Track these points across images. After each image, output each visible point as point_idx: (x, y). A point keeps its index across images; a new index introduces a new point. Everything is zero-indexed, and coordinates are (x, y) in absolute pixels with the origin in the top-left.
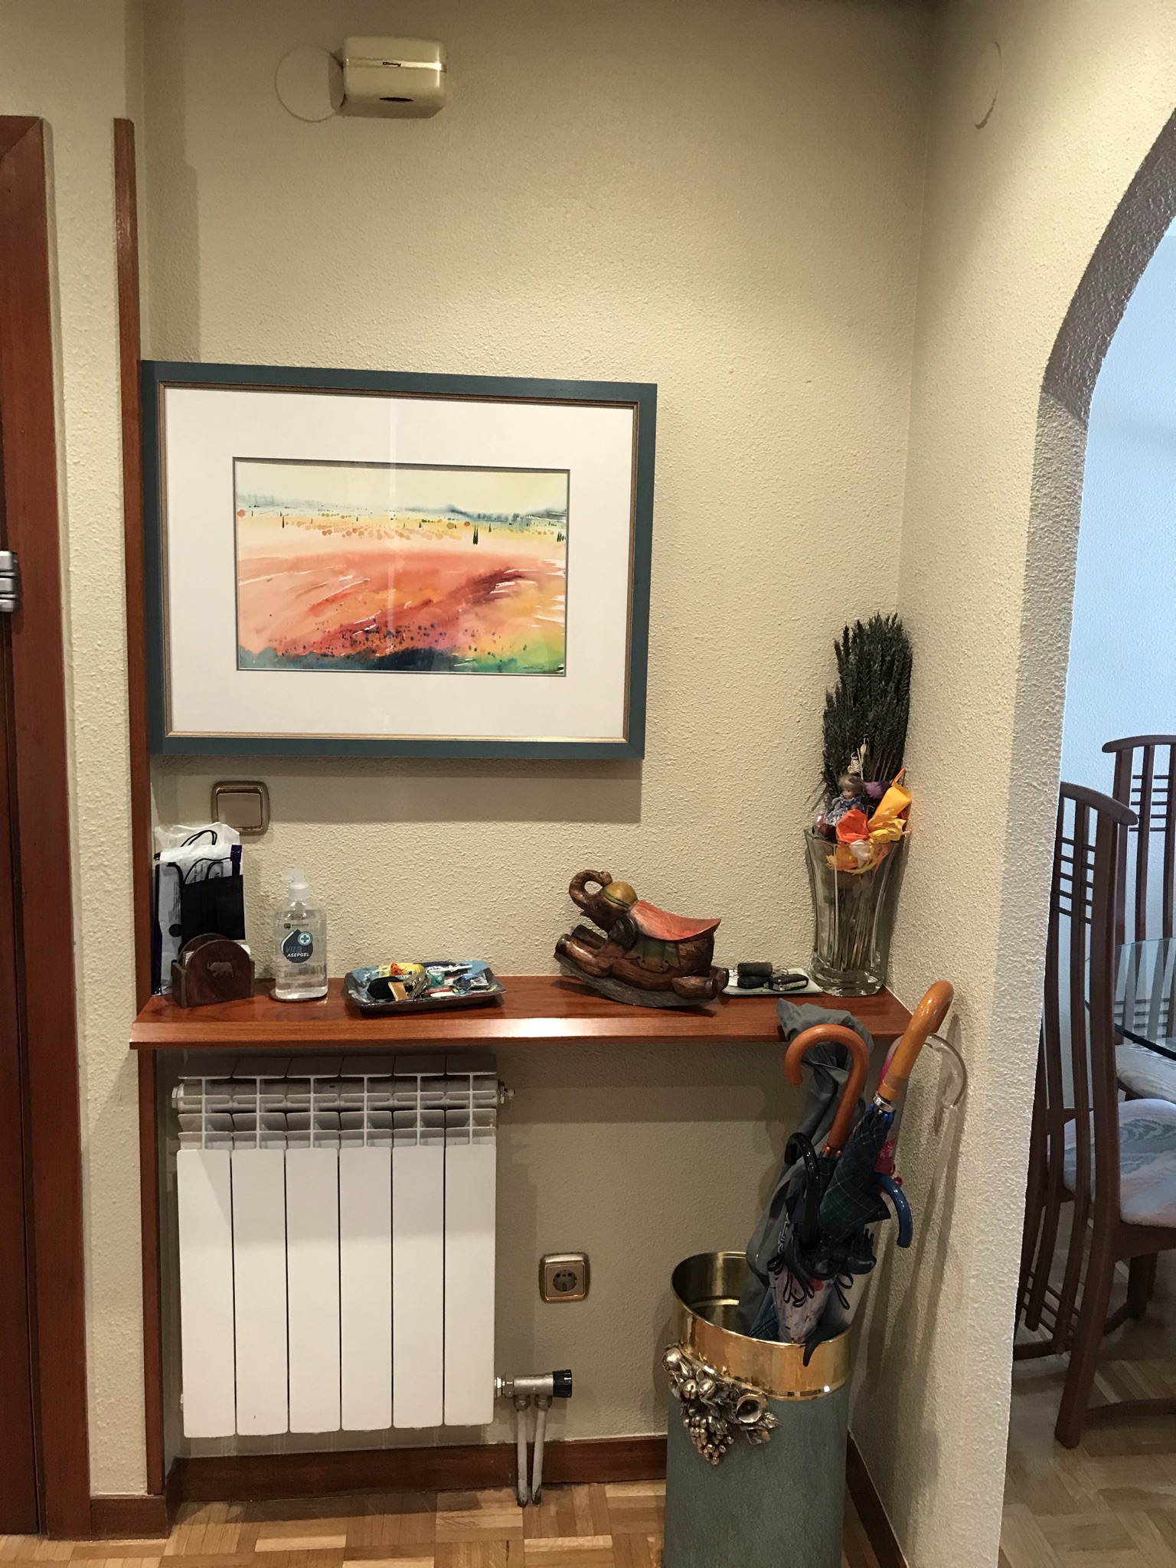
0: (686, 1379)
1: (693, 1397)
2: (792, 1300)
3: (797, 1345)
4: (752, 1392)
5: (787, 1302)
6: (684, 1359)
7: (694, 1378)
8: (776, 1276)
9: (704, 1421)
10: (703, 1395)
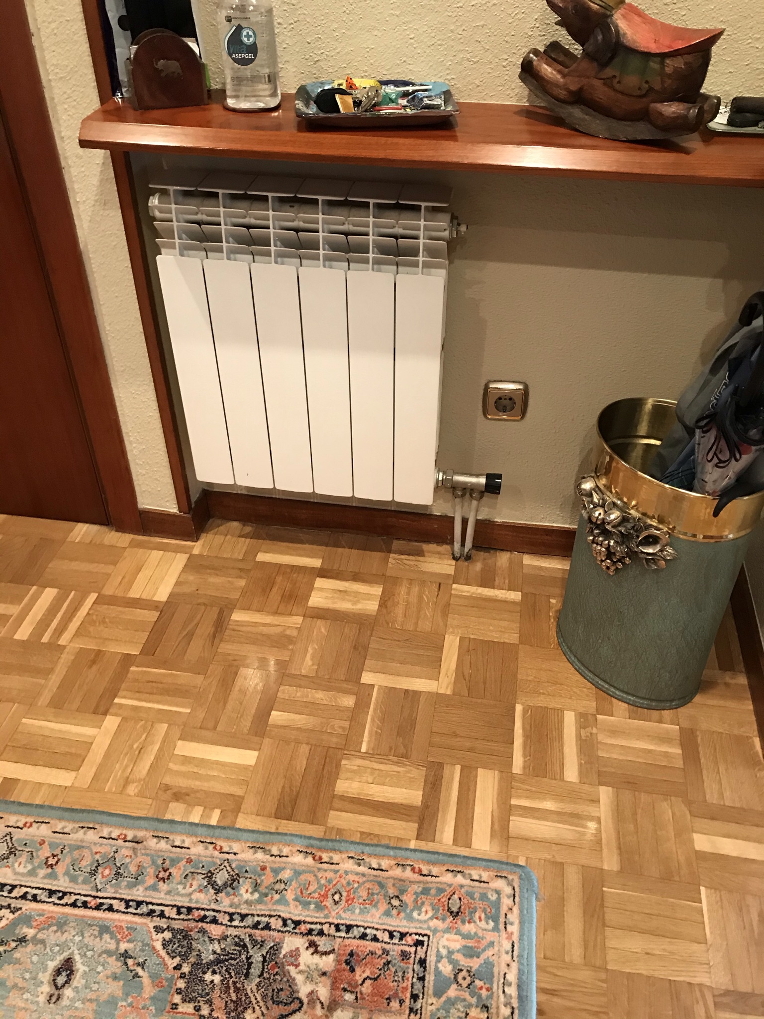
0: (596, 506)
1: (599, 522)
2: (715, 460)
3: (711, 497)
4: (658, 529)
5: (710, 461)
6: (597, 488)
7: (603, 506)
8: (703, 435)
9: (607, 542)
10: (609, 523)
